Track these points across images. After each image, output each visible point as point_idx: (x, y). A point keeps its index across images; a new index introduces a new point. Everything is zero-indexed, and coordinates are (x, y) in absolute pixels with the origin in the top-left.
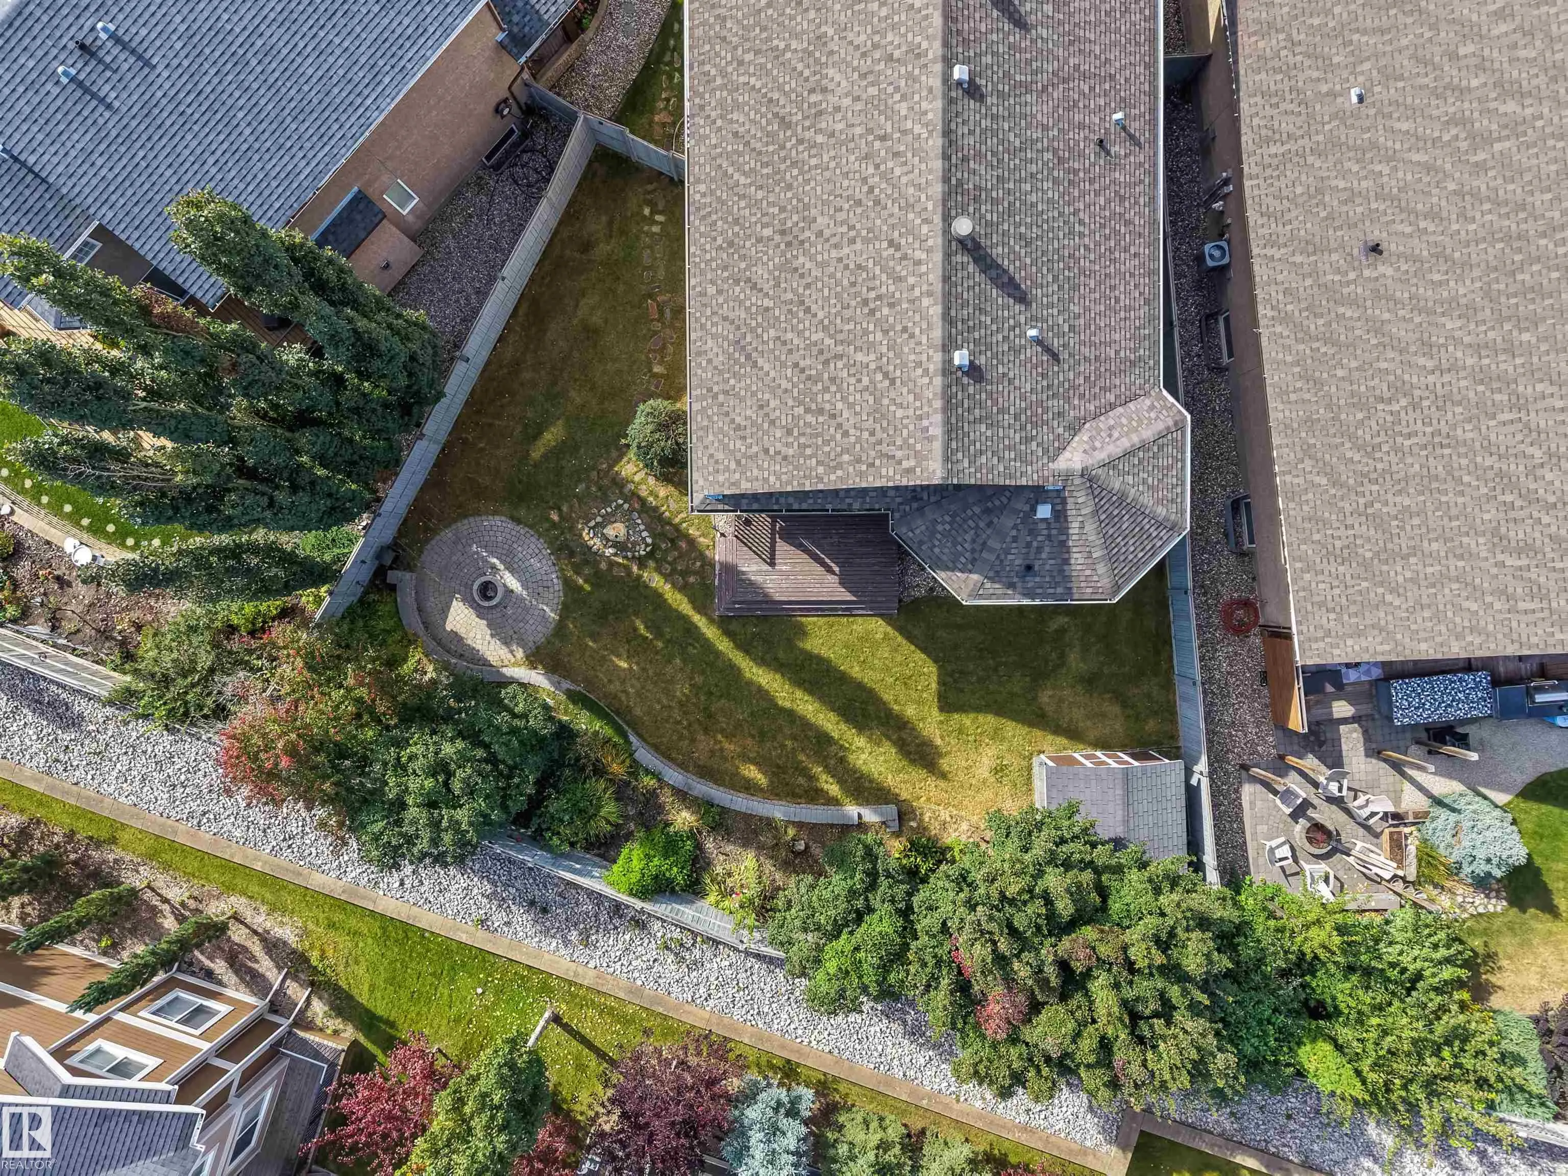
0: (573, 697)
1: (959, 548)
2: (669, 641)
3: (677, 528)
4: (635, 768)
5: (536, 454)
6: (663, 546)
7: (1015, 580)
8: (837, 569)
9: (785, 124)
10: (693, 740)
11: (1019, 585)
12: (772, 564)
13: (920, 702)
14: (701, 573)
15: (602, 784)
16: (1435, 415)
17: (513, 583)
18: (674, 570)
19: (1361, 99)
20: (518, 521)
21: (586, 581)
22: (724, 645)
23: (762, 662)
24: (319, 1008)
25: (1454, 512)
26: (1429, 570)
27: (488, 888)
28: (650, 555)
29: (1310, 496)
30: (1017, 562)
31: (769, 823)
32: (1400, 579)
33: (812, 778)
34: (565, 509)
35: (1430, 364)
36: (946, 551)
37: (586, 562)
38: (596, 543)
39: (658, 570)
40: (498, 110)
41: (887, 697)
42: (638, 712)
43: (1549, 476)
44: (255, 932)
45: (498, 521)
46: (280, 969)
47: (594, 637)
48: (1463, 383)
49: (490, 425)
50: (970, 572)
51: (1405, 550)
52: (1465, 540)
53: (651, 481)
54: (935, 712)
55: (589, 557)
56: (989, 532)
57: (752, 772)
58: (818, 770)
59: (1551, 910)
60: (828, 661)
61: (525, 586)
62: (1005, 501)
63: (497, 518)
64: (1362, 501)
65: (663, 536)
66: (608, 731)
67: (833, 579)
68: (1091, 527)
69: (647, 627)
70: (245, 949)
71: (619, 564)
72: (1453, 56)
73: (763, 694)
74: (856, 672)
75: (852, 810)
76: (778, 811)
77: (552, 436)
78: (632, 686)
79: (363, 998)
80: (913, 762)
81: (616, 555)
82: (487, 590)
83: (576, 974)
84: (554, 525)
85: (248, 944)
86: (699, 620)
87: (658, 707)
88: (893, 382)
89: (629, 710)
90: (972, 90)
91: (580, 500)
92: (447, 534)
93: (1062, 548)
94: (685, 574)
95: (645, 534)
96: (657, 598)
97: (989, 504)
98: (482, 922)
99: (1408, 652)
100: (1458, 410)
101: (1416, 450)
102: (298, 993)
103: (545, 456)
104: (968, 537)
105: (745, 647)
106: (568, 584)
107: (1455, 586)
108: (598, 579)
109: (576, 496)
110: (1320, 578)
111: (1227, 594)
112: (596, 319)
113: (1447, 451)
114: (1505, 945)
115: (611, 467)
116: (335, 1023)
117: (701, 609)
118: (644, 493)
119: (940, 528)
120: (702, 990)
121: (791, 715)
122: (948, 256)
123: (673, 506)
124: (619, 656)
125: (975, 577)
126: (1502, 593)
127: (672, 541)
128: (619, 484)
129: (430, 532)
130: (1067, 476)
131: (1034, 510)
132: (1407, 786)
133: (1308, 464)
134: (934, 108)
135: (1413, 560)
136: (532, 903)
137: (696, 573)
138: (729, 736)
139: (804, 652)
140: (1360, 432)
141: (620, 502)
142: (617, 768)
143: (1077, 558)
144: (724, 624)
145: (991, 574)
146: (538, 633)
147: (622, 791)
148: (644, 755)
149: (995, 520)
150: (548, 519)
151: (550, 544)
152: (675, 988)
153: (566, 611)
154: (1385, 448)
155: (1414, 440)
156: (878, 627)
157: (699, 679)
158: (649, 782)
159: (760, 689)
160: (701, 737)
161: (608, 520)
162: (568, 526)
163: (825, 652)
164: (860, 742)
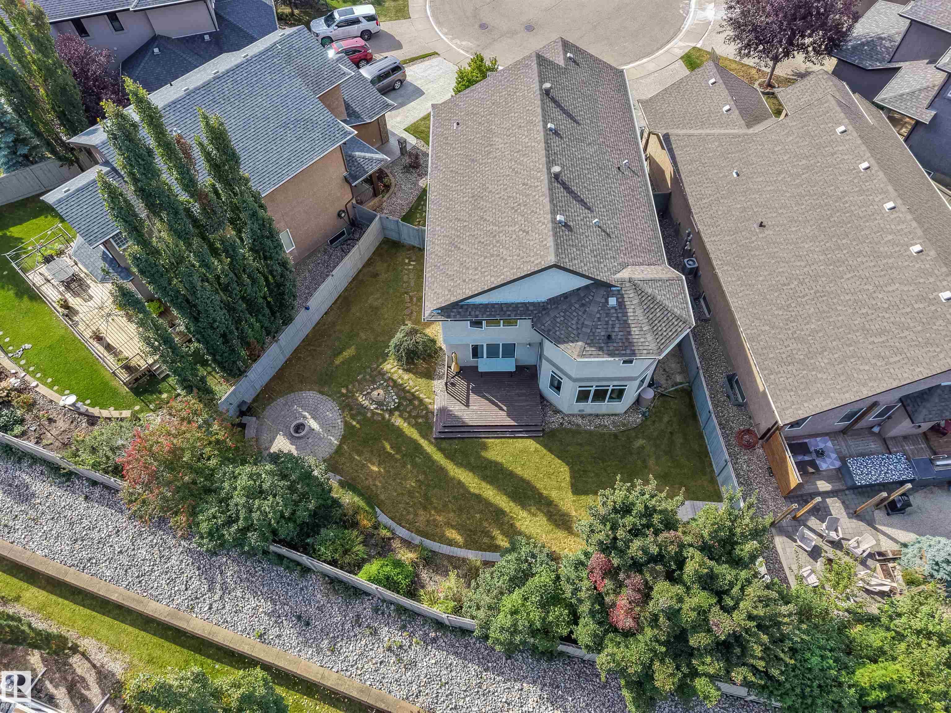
0: (344, 485)
1: (570, 329)
2: (404, 455)
3: (413, 394)
4: (377, 526)
5: (338, 361)
6: (405, 403)
7: (603, 345)
8: (505, 408)
9: (473, 161)
10: (416, 515)
11: (605, 348)
12: (467, 405)
13: (560, 488)
14: (426, 417)
15: (355, 533)
16: (813, 285)
17: (314, 424)
18: (410, 416)
19: (738, 175)
20: (322, 393)
21: (357, 423)
22: (438, 457)
23: (459, 464)
25: (838, 325)
26: (836, 356)
27: (269, 606)
28: (397, 408)
29: (762, 337)
30: (603, 334)
31: (463, 561)
32: (823, 364)
33: (493, 538)
34: (350, 387)
35: (803, 264)
36: (563, 332)
37: (359, 413)
38: (366, 403)
39: (401, 416)
40: (339, 215)
41: (539, 485)
42: (382, 497)
43: (880, 296)
44: (94, 666)
45: (312, 394)
46: (104, 694)
47: (360, 454)
48: (822, 267)
49: (315, 350)
50: (577, 341)
51: (820, 350)
52: (849, 336)
53: (400, 372)
54: (570, 494)
55: (360, 410)
56: (585, 316)
57: (453, 534)
58: (496, 533)
60: (501, 464)
61: (322, 426)
62: (591, 298)
63: (311, 392)
64: (790, 332)
65: (405, 398)
66: (362, 504)
67: (504, 414)
68: (639, 312)
69: (392, 448)
70: (83, 679)
71: (378, 414)
72: (773, 152)
73: (461, 485)
74: (519, 471)
76: (470, 555)
77: (347, 353)
78: (380, 482)
80: (558, 526)
81: (376, 408)
82: (299, 427)
83: (323, 677)
84: (343, 395)
85: (87, 676)
86: (423, 443)
87: (395, 494)
88: (528, 233)
89: (377, 495)
90: (556, 133)
91: (360, 382)
93: (626, 326)
94: (416, 417)
95: (395, 397)
96: (399, 432)
97: (584, 301)
98: (260, 636)
99: (840, 401)
100: (824, 279)
101: (809, 302)
103: (343, 363)
104: (574, 322)
105: (450, 456)
106: (346, 424)
107: (852, 360)
108: (365, 422)
109: (357, 381)
110: (779, 376)
111: (737, 427)
112: (377, 303)
113: (824, 298)
115: (378, 366)
117: (424, 437)
118: (395, 377)
119: (558, 320)
120: (414, 687)
121: (478, 498)
122: (550, 182)
123: (411, 383)
124: (373, 464)
125: (580, 343)
126: (879, 356)
127: (410, 401)
128: (382, 374)
129: (271, 399)
130: (622, 281)
131: (607, 302)
132: (881, 537)
133: (757, 323)
134: (541, 136)
135: (826, 353)
136: (299, 618)
137: (422, 417)
138: (439, 512)
139: (486, 459)
140: (778, 301)
141: (382, 382)
142: (366, 523)
143: (635, 331)
144: (438, 443)
145: (589, 341)
146: (326, 453)
147: (369, 537)
148: (383, 519)
149: (587, 309)
150: (340, 392)
151: (340, 405)
152: (394, 687)
153: (344, 439)
154: (793, 305)
155: (806, 298)
156: (531, 444)
157: (421, 477)
158: (384, 533)
159: (460, 482)
160: (421, 512)
161: (373, 392)
162: (350, 395)
163: (499, 459)
164: (523, 514)
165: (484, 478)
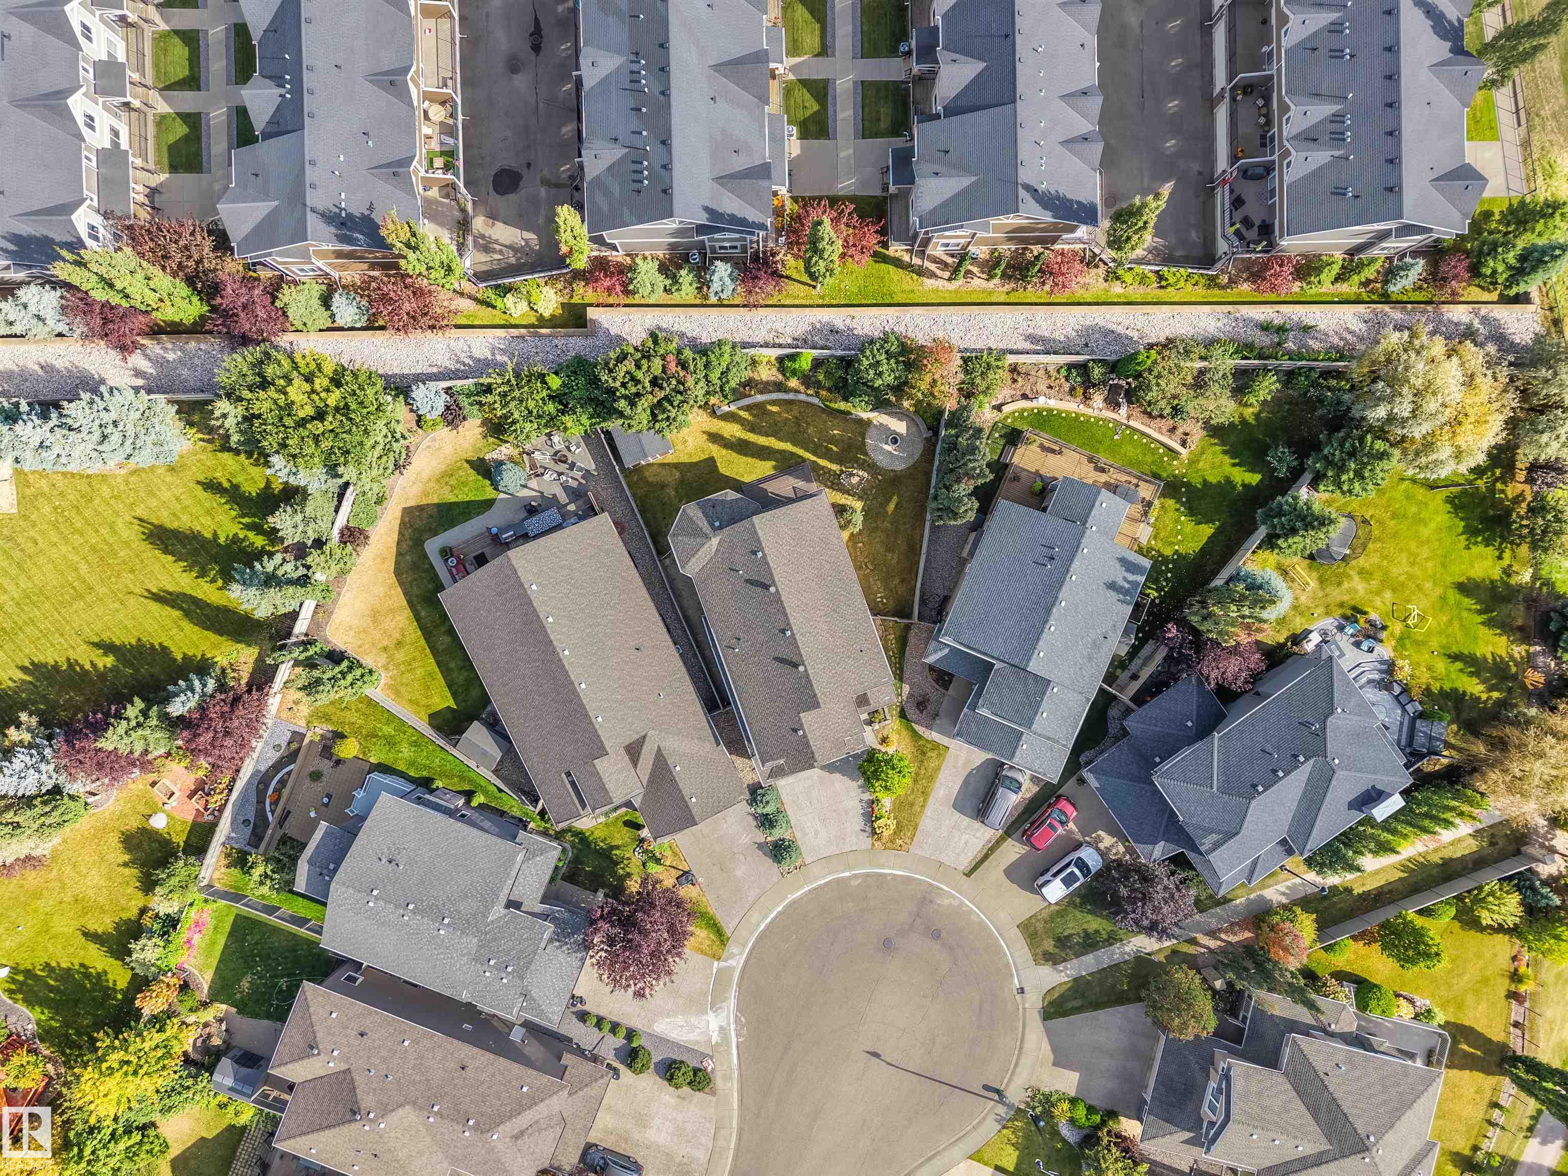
0: (850, 413)
1: (736, 505)
2: (821, 446)
3: (833, 489)
4: (817, 395)
5: (895, 499)
6: (836, 481)
7: (716, 502)
8: (770, 493)
9: (835, 611)
10: (800, 413)
11: (714, 501)
13: (722, 457)
14: (819, 476)
15: (827, 385)
17: (886, 447)
18: (829, 474)
19: (659, 695)
20: (893, 471)
21: (860, 458)
22: (801, 452)
23: (786, 451)
24: (906, 258)
25: (585, 574)
26: (584, 554)
27: (853, 334)
28: (839, 476)
29: (625, 568)
30: (718, 507)
31: (761, 393)
32: (590, 549)
33: (751, 414)
34: (877, 482)
36: (741, 502)
37: (862, 464)
38: (861, 473)
39: (834, 471)
41: (734, 455)
42: (824, 416)
44: (940, 278)
45: (900, 468)
46: (926, 267)
47: (850, 438)
49: (916, 502)
50: (730, 500)
51: (593, 558)
52: (579, 566)
53: (847, 503)
54: (715, 455)
55: (862, 467)
56: (730, 512)
57: (775, 409)
58: (750, 418)
59: (468, 461)
60: (761, 460)
61: (882, 448)
64: (610, 570)
65: (837, 484)
66: (832, 405)
67: (769, 490)
68: (700, 524)
69: (832, 449)
70: (941, 270)
71: (850, 468)
73: (780, 439)
74: (749, 459)
75: (733, 408)
76: (760, 398)
77: (891, 507)
78: (830, 425)
79: (891, 268)
80: (716, 434)
81: (853, 471)
82: (895, 441)
84: (879, 474)
85: (941, 273)
86: (814, 458)
87: (817, 420)
88: (777, 542)
89: (827, 416)
91: (872, 487)
92: (917, 456)
93: (706, 516)
94: (825, 473)
95: (844, 483)
96: (831, 461)
97: (734, 518)
98: (853, 320)
102: (916, 261)
103: (891, 498)
104: (733, 508)
105: (792, 454)
106: (866, 454)
108: (857, 460)
109: (875, 488)
112: (889, 555)
114: (481, 443)
115: (865, 503)
116: (897, 255)
117: (814, 462)
118: (849, 497)
119: (746, 507)
121: (767, 435)
123: (836, 496)
124: (838, 434)
125: (728, 498)
127: (834, 484)
128: (860, 498)
129: (923, 455)
130: (714, 536)
131: (720, 523)
132: (537, 488)
135: (589, 555)
136: (837, 332)
137: (821, 475)
138: (787, 419)
139: (770, 460)
141: (857, 492)
142: (824, 393)
143: (700, 515)
144: (804, 460)
145: (723, 501)
146: (871, 432)
147: (818, 385)
149: (729, 516)
150: (882, 475)
151: (878, 467)
152: (774, 319)
153: (864, 444)
156: (747, 479)
157: (806, 436)
158: (810, 392)
159: (782, 441)
160: (797, 415)
161: (860, 483)
162: (874, 476)
163: (764, 463)
164: (739, 434)
165: (768, 448)
